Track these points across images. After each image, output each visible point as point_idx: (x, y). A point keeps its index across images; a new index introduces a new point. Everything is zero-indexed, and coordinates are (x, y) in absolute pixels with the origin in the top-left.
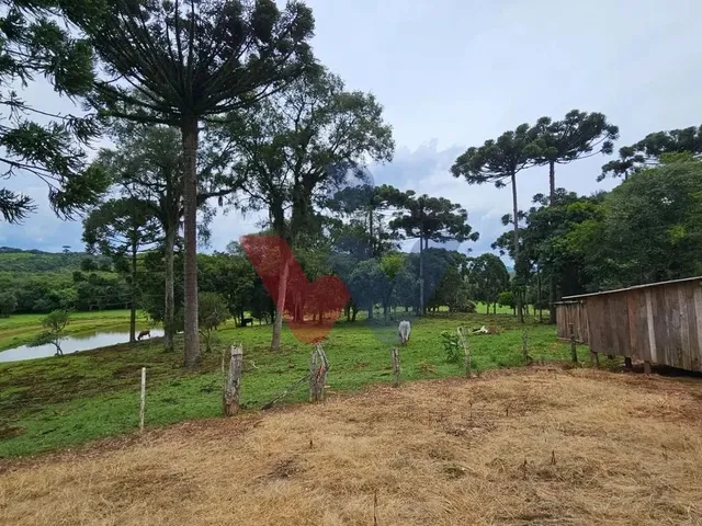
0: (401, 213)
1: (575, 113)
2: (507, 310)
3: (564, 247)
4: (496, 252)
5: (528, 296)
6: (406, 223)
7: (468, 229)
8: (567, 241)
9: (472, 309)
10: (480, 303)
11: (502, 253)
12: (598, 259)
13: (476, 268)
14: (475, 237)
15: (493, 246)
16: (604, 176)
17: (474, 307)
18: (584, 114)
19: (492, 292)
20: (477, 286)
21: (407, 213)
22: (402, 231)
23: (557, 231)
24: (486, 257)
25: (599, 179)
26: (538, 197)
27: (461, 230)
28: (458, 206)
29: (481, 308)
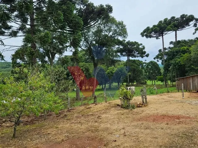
0: (119, 47)
1: (183, 15)
2: (160, 83)
3: (179, 62)
4: (156, 61)
5: (168, 77)
6: (121, 51)
7: (145, 52)
8: (180, 59)
9: (145, 83)
10: (149, 81)
11: (158, 61)
12: (189, 66)
13: (147, 67)
14: (147, 56)
15: (154, 59)
16: (195, 32)
17: (146, 82)
18: (187, 15)
19: (154, 76)
20: (148, 74)
21: (121, 47)
22: (119, 54)
23: (177, 56)
24: (151, 62)
25: (194, 34)
26: (171, 43)
27: (142, 53)
28: (141, 44)
29: (149, 82)
